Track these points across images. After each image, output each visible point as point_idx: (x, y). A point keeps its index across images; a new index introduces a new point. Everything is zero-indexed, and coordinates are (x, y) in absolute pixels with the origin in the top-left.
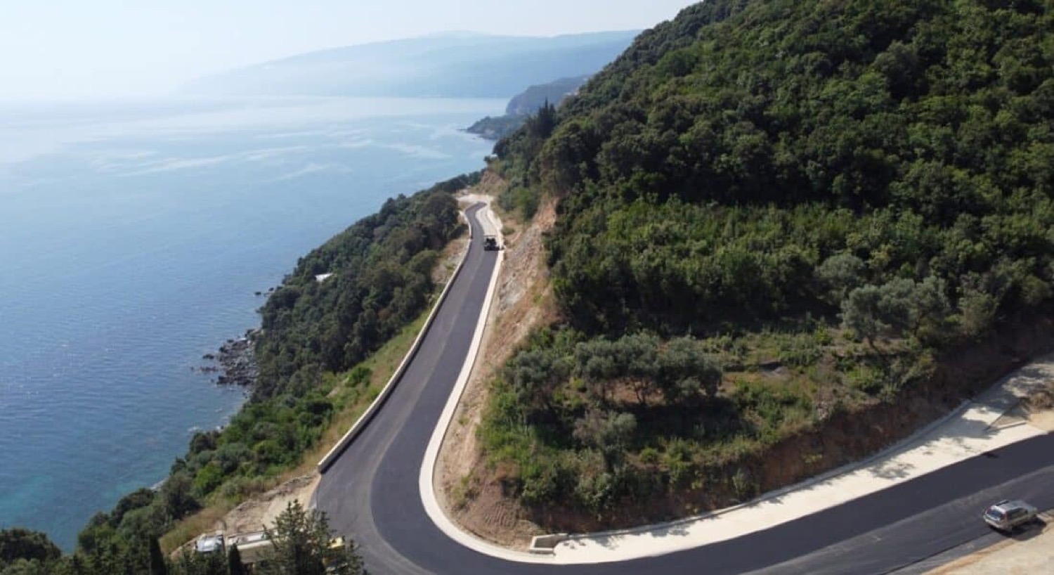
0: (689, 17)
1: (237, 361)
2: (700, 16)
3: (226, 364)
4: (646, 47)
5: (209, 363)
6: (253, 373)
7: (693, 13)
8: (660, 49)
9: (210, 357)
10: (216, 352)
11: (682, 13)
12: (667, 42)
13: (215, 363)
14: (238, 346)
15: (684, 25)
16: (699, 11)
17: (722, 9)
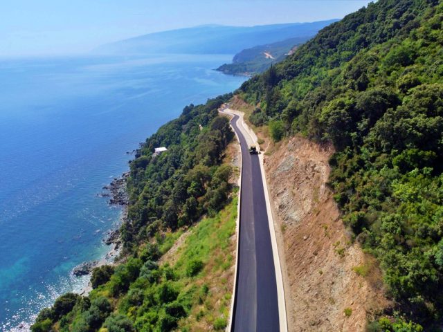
0: (351, 20)
1: (119, 192)
2: (357, 19)
3: (114, 192)
4: (327, 36)
5: (105, 192)
6: (126, 198)
7: (353, 17)
8: (336, 37)
9: (106, 188)
10: (108, 185)
11: (346, 18)
12: (339, 34)
13: (108, 192)
14: (120, 182)
15: (349, 24)
16: (357, 17)
17: (372, 16)
